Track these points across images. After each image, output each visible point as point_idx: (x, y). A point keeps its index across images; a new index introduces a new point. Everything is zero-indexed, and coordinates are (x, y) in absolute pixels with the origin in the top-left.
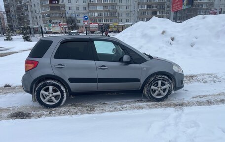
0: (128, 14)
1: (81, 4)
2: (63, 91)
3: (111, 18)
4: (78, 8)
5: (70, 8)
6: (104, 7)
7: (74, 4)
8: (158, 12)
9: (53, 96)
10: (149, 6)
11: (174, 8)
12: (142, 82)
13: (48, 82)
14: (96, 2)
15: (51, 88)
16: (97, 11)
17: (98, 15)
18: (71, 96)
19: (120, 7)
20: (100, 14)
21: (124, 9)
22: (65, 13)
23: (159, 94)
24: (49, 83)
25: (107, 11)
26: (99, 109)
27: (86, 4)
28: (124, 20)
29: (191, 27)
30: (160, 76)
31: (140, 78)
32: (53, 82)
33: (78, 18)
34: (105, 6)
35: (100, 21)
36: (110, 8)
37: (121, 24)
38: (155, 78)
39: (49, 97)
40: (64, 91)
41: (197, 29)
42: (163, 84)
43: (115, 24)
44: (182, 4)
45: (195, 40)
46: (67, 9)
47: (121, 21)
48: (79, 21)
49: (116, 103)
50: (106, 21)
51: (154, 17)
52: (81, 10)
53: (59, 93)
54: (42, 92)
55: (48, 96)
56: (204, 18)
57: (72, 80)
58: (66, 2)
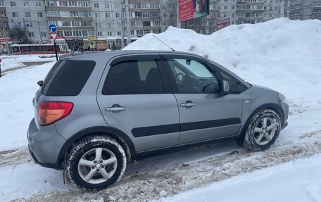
0: (110, 24)
1: (33, 7)
2: (121, 154)
3: (85, 30)
4: (28, 14)
5: (14, 14)
6: (71, 12)
7: (20, 8)
8: (152, 23)
9: (103, 167)
10: (138, 14)
11: (182, 16)
12: (243, 123)
13: (95, 140)
14: (58, 5)
15: (99, 151)
16: (60, 19)
17: (64, 24)
18: (135, 161)
19: (96, 14)
20: (66, 24)
21: (103, 16)
22: (7, 22)
23: (264, 139)
24: (97, 142)
25: (77, 19)
26: (189, 177)
27: (41, 9)
28: (105, 33)
29: (227, 40)
30: (267, 111)
31: (240, 117)
32: (103, 140)
33: (30, 29)
34: (73, 11)
35: (68, 34)
36: (80, 15)
37: (100, 38)
38: (261, 115)
39: (95, 169)
40: (124, 155)
41: (236, 43)
42: (269, 123)
43: (92, 39)
44: (193, 11)
45: (237, 57)
46: (10, 16)
47: (100, 34)
48: (31, 34)
49: (204, 162)
50: (77, 33)
51: (171, 27)
52: (34, 17)
53: (113, 159)
54: (83, 161)
55: (93, 168)
56: (240, 28)
57: (138, 132)
58: (7, 5)
